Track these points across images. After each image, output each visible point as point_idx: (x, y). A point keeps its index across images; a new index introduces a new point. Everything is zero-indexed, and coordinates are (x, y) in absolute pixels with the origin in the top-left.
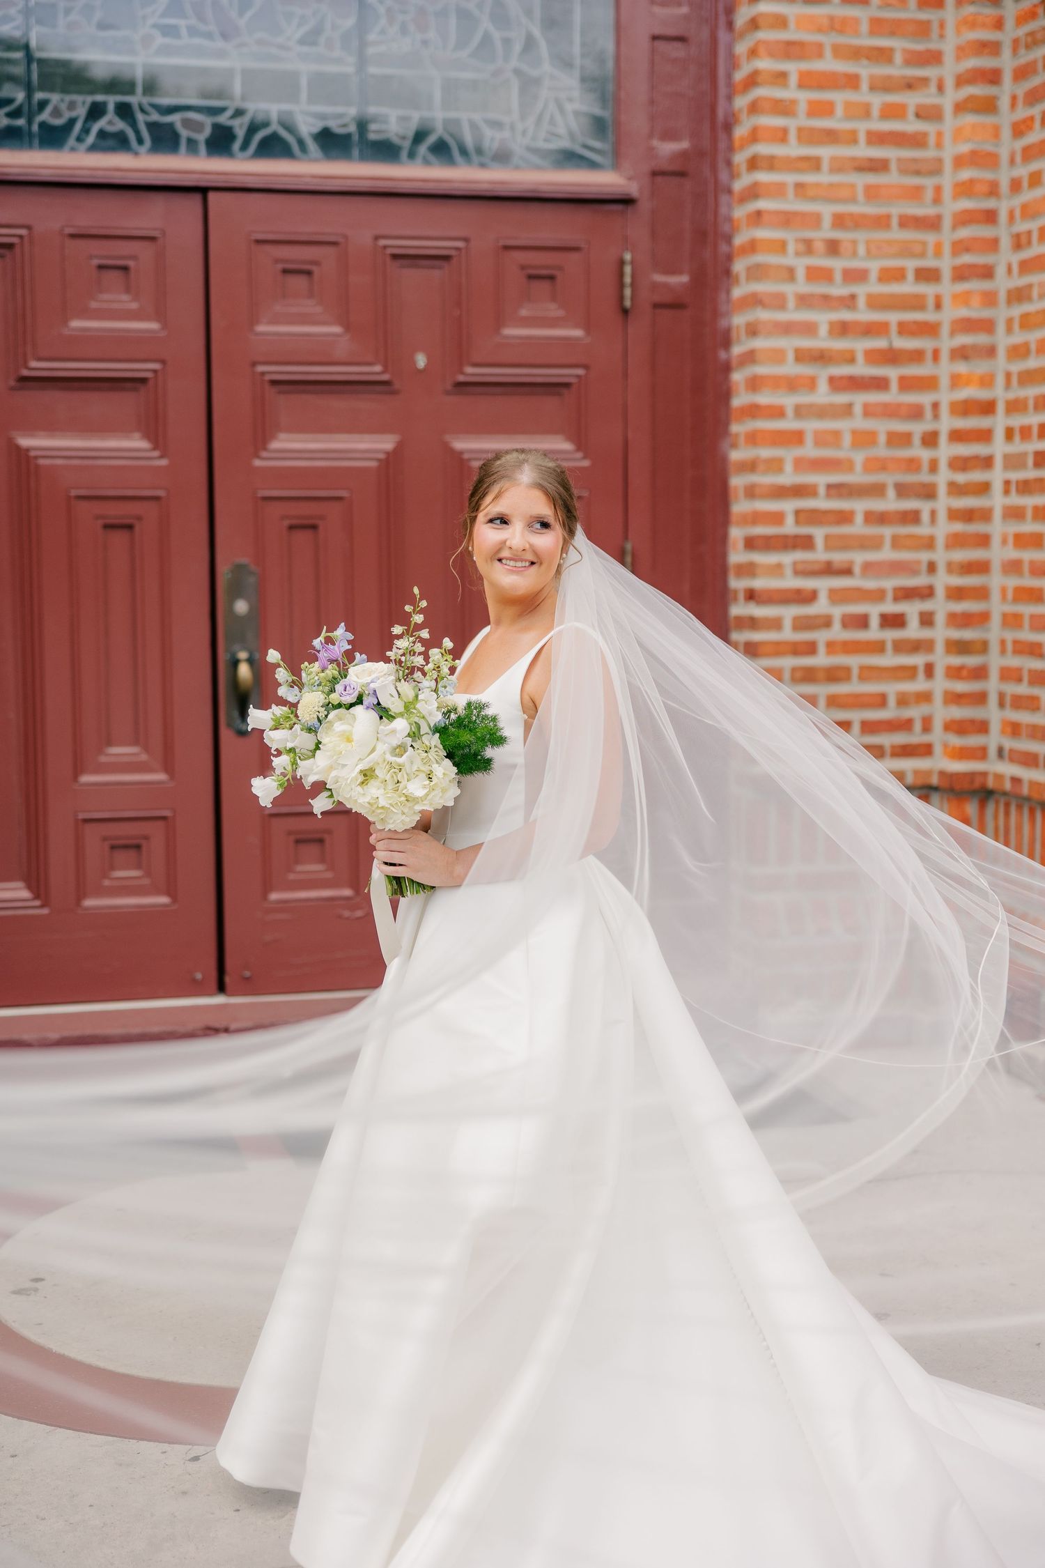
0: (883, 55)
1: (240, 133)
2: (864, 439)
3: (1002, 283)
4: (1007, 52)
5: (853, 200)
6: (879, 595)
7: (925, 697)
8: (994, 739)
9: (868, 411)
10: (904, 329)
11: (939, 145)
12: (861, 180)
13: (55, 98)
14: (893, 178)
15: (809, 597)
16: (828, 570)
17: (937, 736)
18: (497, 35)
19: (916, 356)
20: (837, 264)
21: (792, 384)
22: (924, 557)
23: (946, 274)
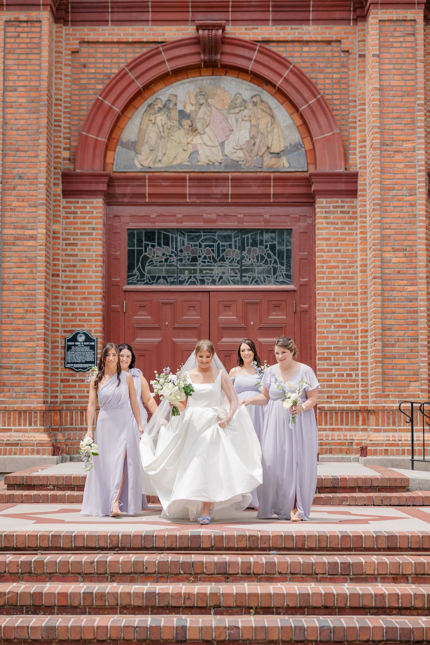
0: (345, 262)
1: (217, 280)
2: (342, 338)
3: (369, 305)
4: (368, 260)
5: (338, 290)
6: (346, 370)
7: (357, 391)
8: (370, 400)
9: (342, 332)
10: (350, 315)
11: (357, 279)
12: (340, 286)
13: (182, 275)
14: (347, 285)
15: (331, 370)
16: (335, 365)
17: (360, 400)
18: (268, 260)
19: (353, 321)
20: (335, 303)
21: (326, 327)
22: (356, 362)
23: (359, 304)
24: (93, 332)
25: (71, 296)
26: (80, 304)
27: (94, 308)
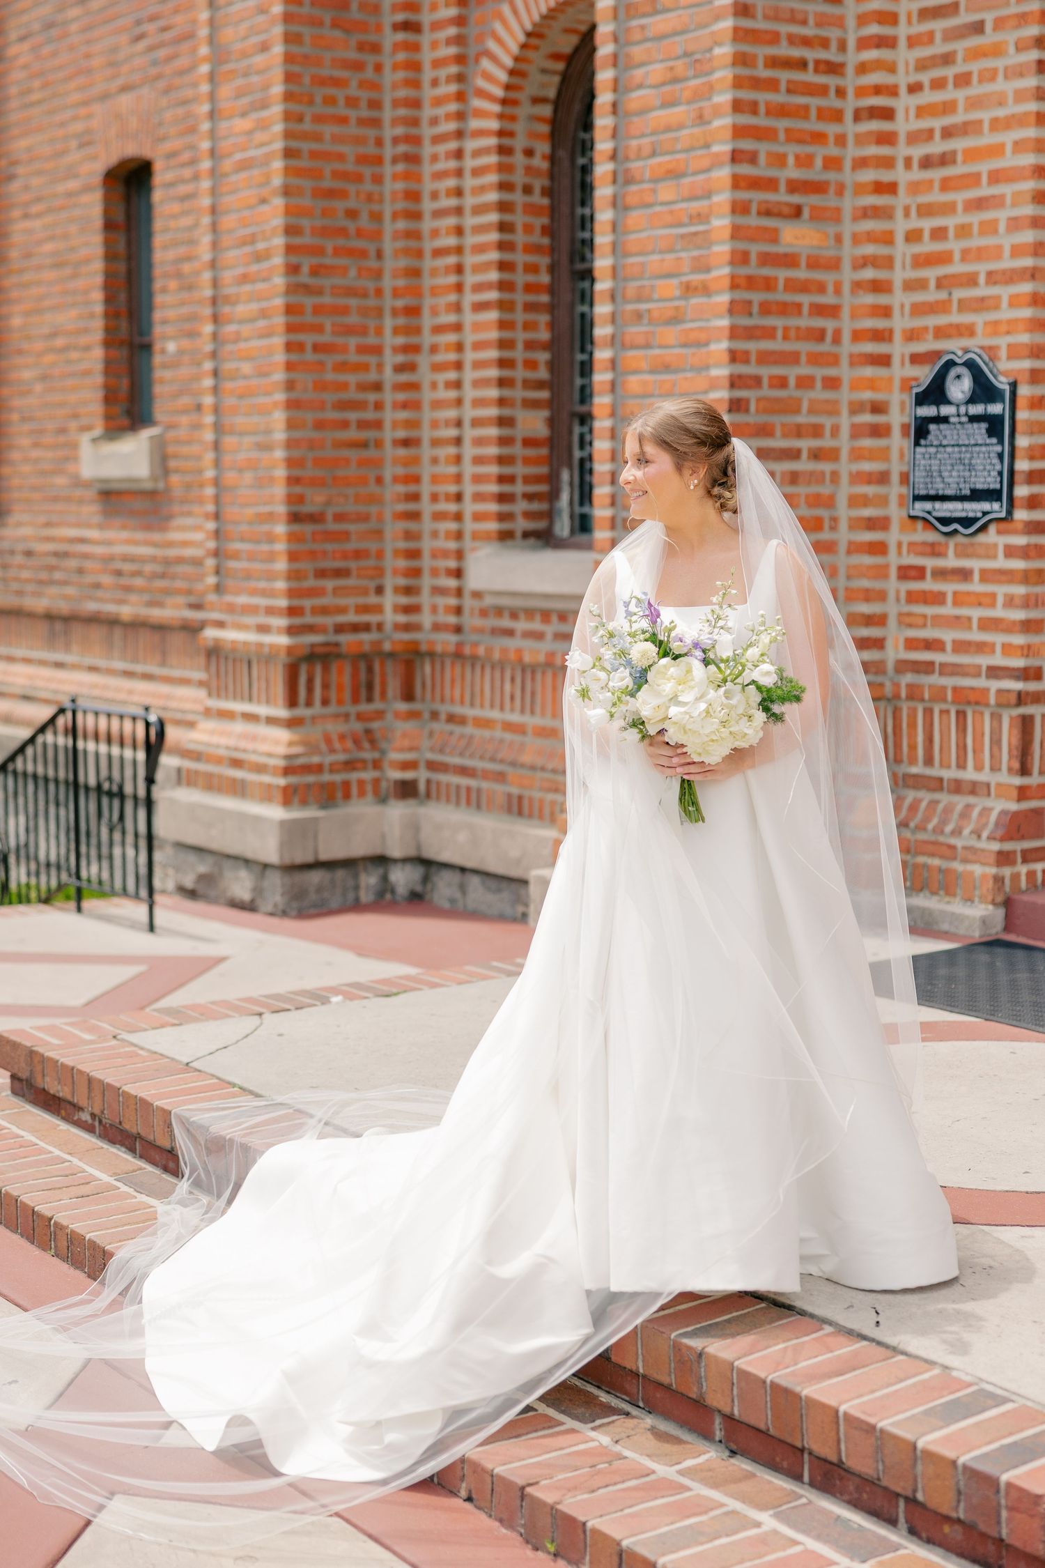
24: (1003, 353)
25: (936, 197)
26: (964, 231)
27: (1007, 241)
